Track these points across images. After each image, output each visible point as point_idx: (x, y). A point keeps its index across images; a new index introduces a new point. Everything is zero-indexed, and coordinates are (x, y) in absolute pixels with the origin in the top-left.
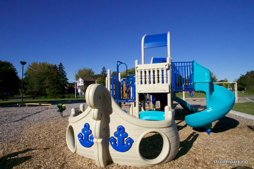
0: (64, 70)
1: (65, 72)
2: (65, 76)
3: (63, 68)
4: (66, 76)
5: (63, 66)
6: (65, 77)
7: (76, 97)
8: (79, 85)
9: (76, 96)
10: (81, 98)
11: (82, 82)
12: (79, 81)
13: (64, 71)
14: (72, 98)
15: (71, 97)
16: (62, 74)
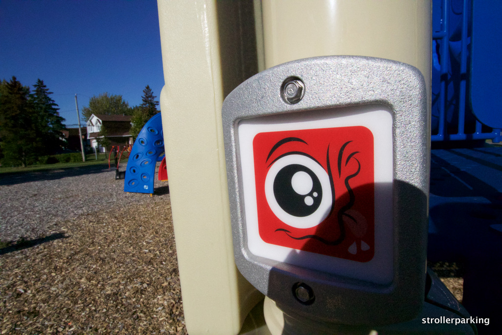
0: (50, 96)
1: (53, 101)
2: (55, 113)
3: (48, 92)
4: (58, 111)
5: (46, 88)
6: (55, 115)
7: (84, 158)
8: (92, 132)
9: (86, 157)
10: (98, 160)
11: (98, 123)
12: (91, 121)
13: (50, 100)
14: (75, 161)
15: (73, 161)
16: (47, 105)
